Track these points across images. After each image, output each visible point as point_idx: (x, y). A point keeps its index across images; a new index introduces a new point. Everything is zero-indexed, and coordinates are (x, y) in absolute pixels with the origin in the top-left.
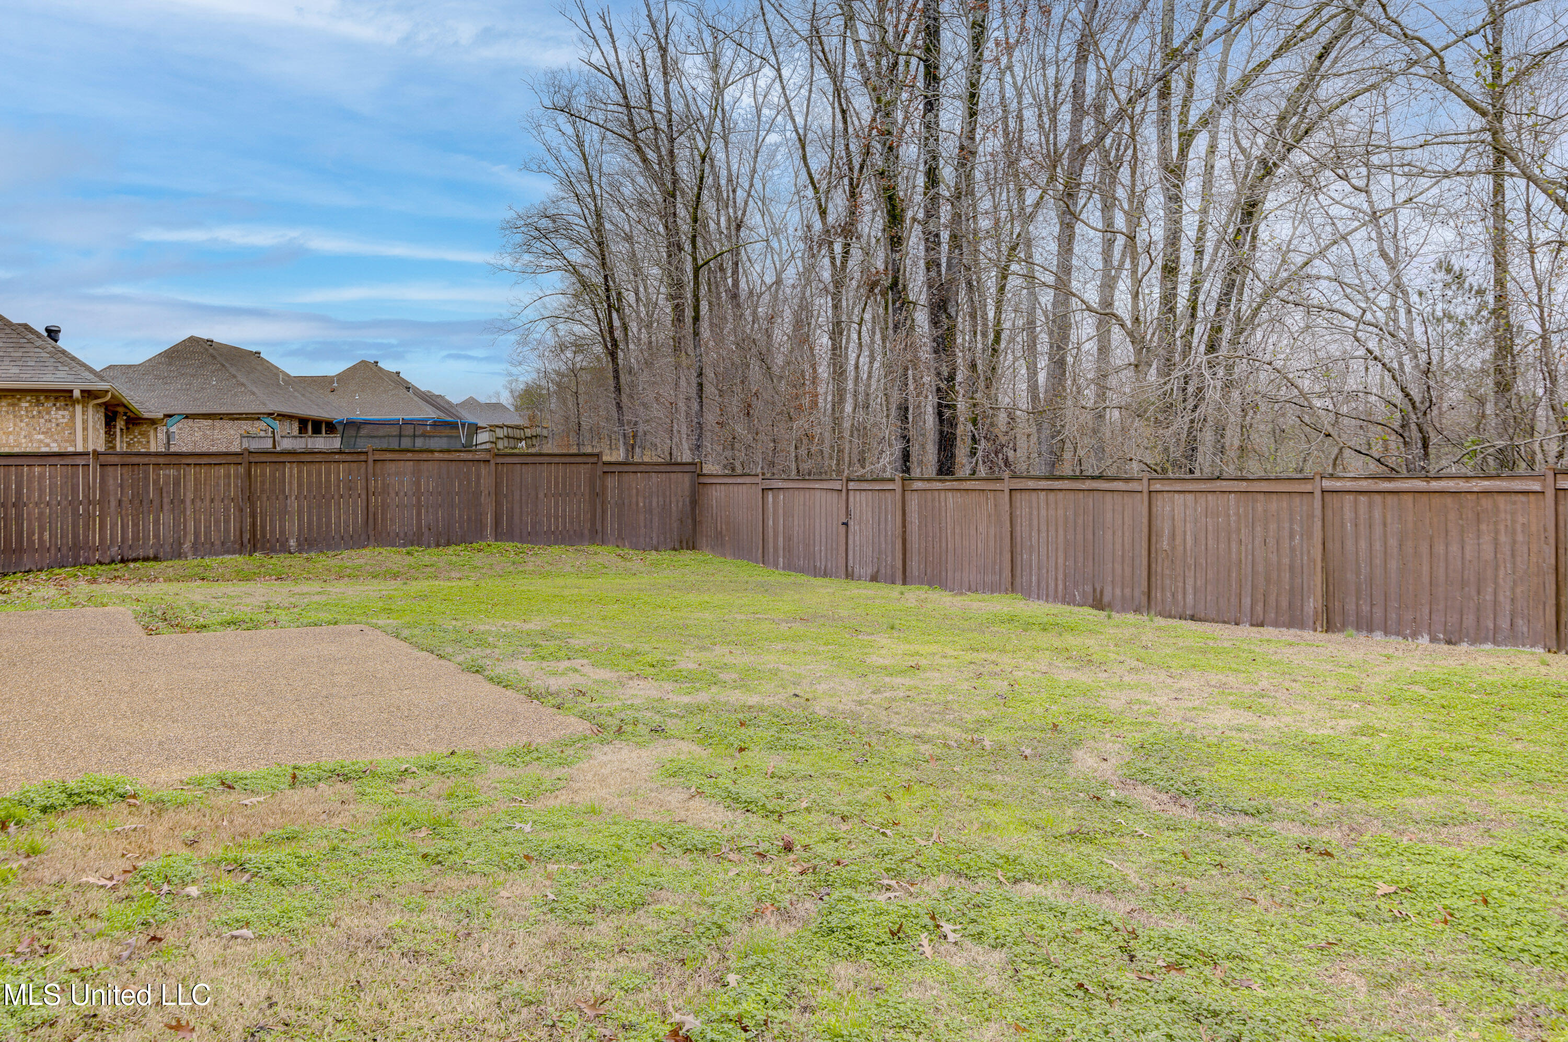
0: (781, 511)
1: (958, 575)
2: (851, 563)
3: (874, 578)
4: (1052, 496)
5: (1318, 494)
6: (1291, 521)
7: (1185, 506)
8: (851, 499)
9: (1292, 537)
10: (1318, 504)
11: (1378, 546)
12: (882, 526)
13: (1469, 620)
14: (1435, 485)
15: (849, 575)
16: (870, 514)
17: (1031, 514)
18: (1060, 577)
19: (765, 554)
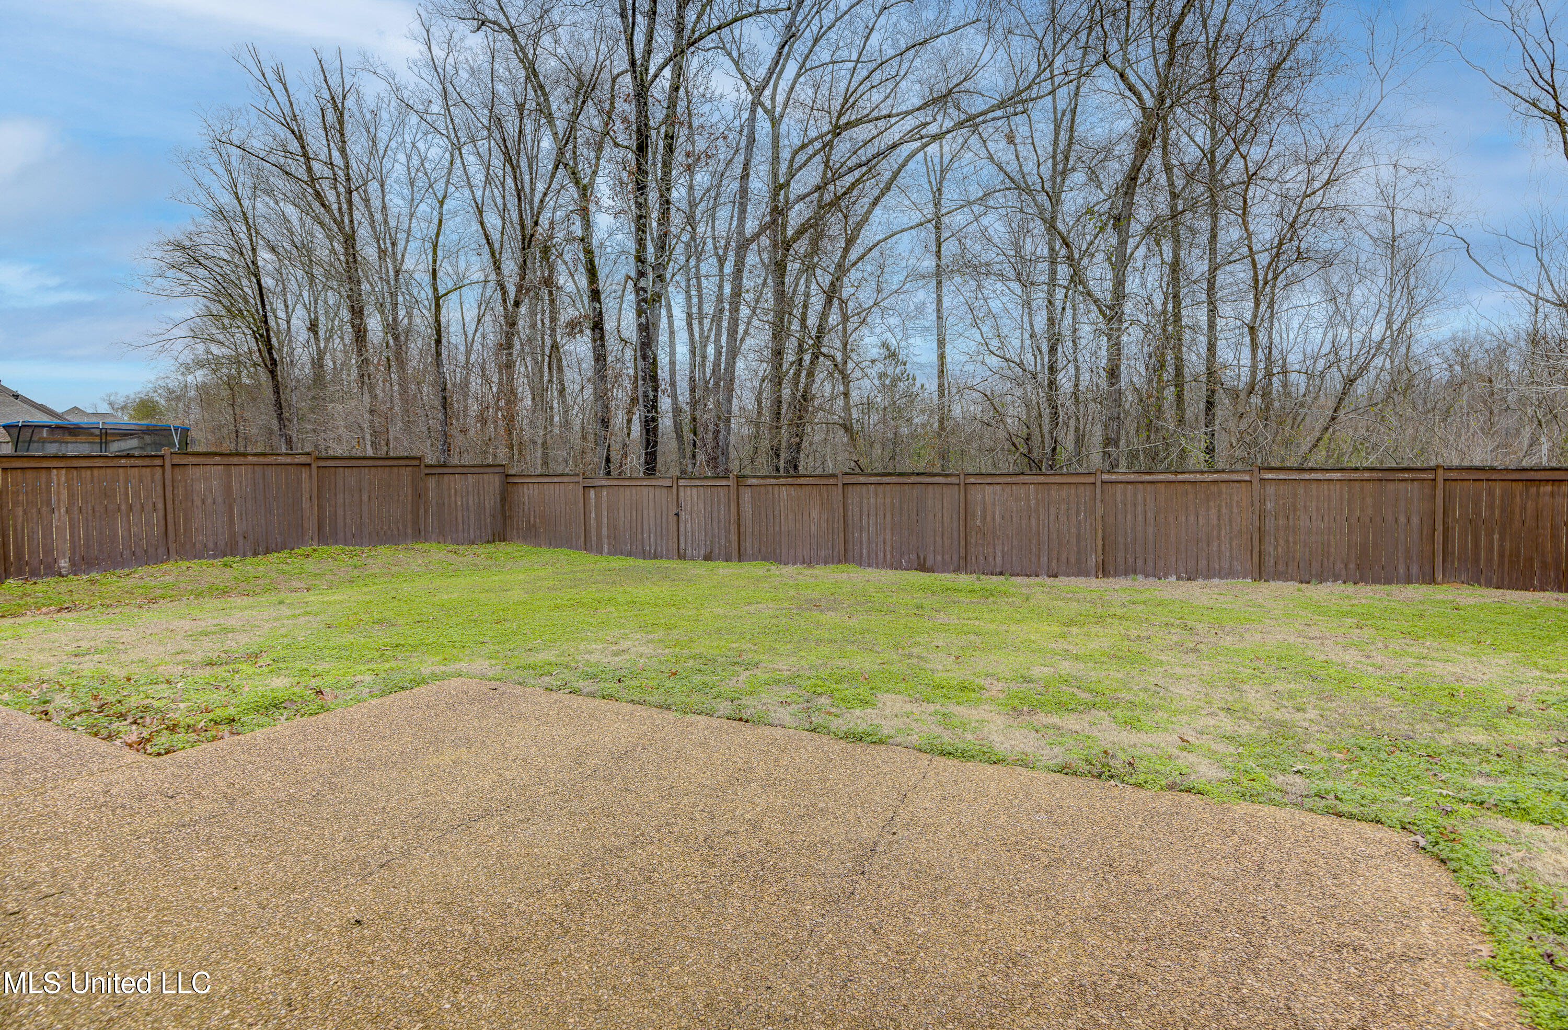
0: (604, 506)
1: (792, 552)
2: (682, 546)
3: (707, 558)
4: (880, 488)
5: (1099, 484)
6: (1078, 503)
7: (995, 494)
8: (682, 494)
9: (1078, 514)
10: (1099, 490)
11: (1140, 518)
12: (715, 514)
13: (1202, 564)
14: (1181, 477)
15: (681, 556)
16: (701, 506)
17: (861, 502)
18: (888, 549)
19: (587, 544)
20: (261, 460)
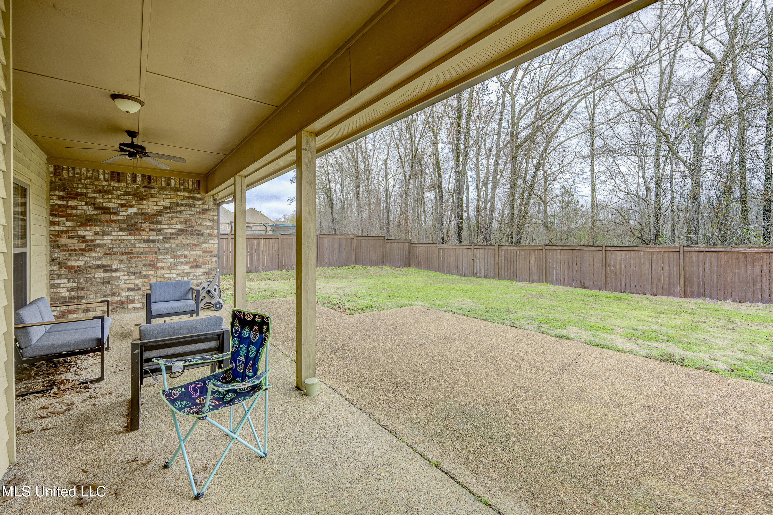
0: (446, 255)
1: (521, 277)
2: (475, 272)
3: (485, 277)
4: (562, 252)
5: (682, 252)
6: (669, 260)
7: (621, 255)
8: (475, 252)
9: (669, 266)
10: (682, 255)
11: (708, 270)
12: (489, 260)
13: (750, 295)
14: (735, 250)
15: (475, 276)
16: (483, 257)
17: (553, 257)
18: (566, 277)
19: (439, 269)
20: (342, 237)
